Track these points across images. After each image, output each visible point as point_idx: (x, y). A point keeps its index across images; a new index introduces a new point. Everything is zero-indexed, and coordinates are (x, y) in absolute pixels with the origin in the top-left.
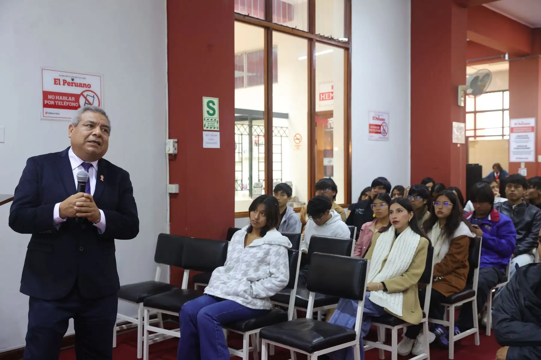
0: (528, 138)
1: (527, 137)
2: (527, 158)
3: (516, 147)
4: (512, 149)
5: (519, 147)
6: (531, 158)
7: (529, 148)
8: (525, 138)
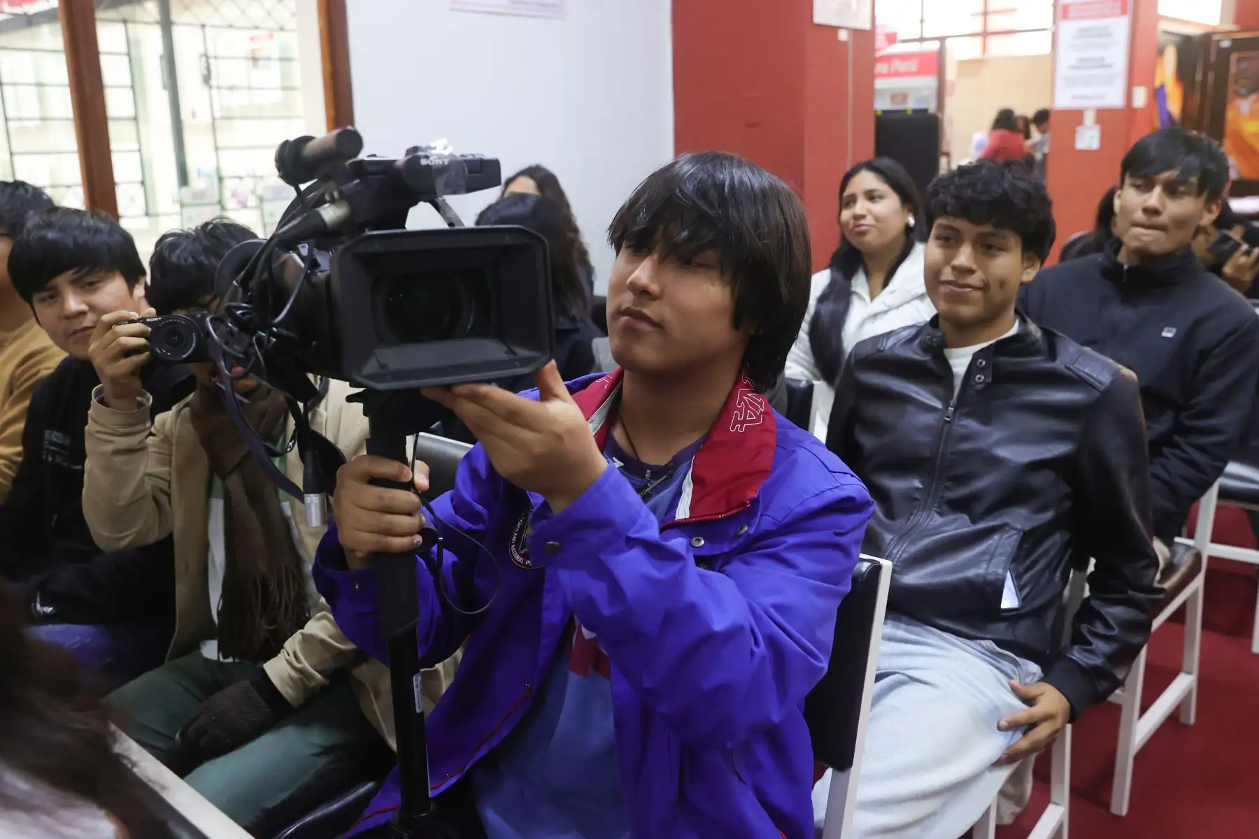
0: (1109, 35)
1: (1105, 33)
2: (1100, 96)
3: (1074, 62)
4: (1062, 70)
5: (1082, 64)
6: (1114, 97)
7: (1109, 66)
8: (1100, 35)
